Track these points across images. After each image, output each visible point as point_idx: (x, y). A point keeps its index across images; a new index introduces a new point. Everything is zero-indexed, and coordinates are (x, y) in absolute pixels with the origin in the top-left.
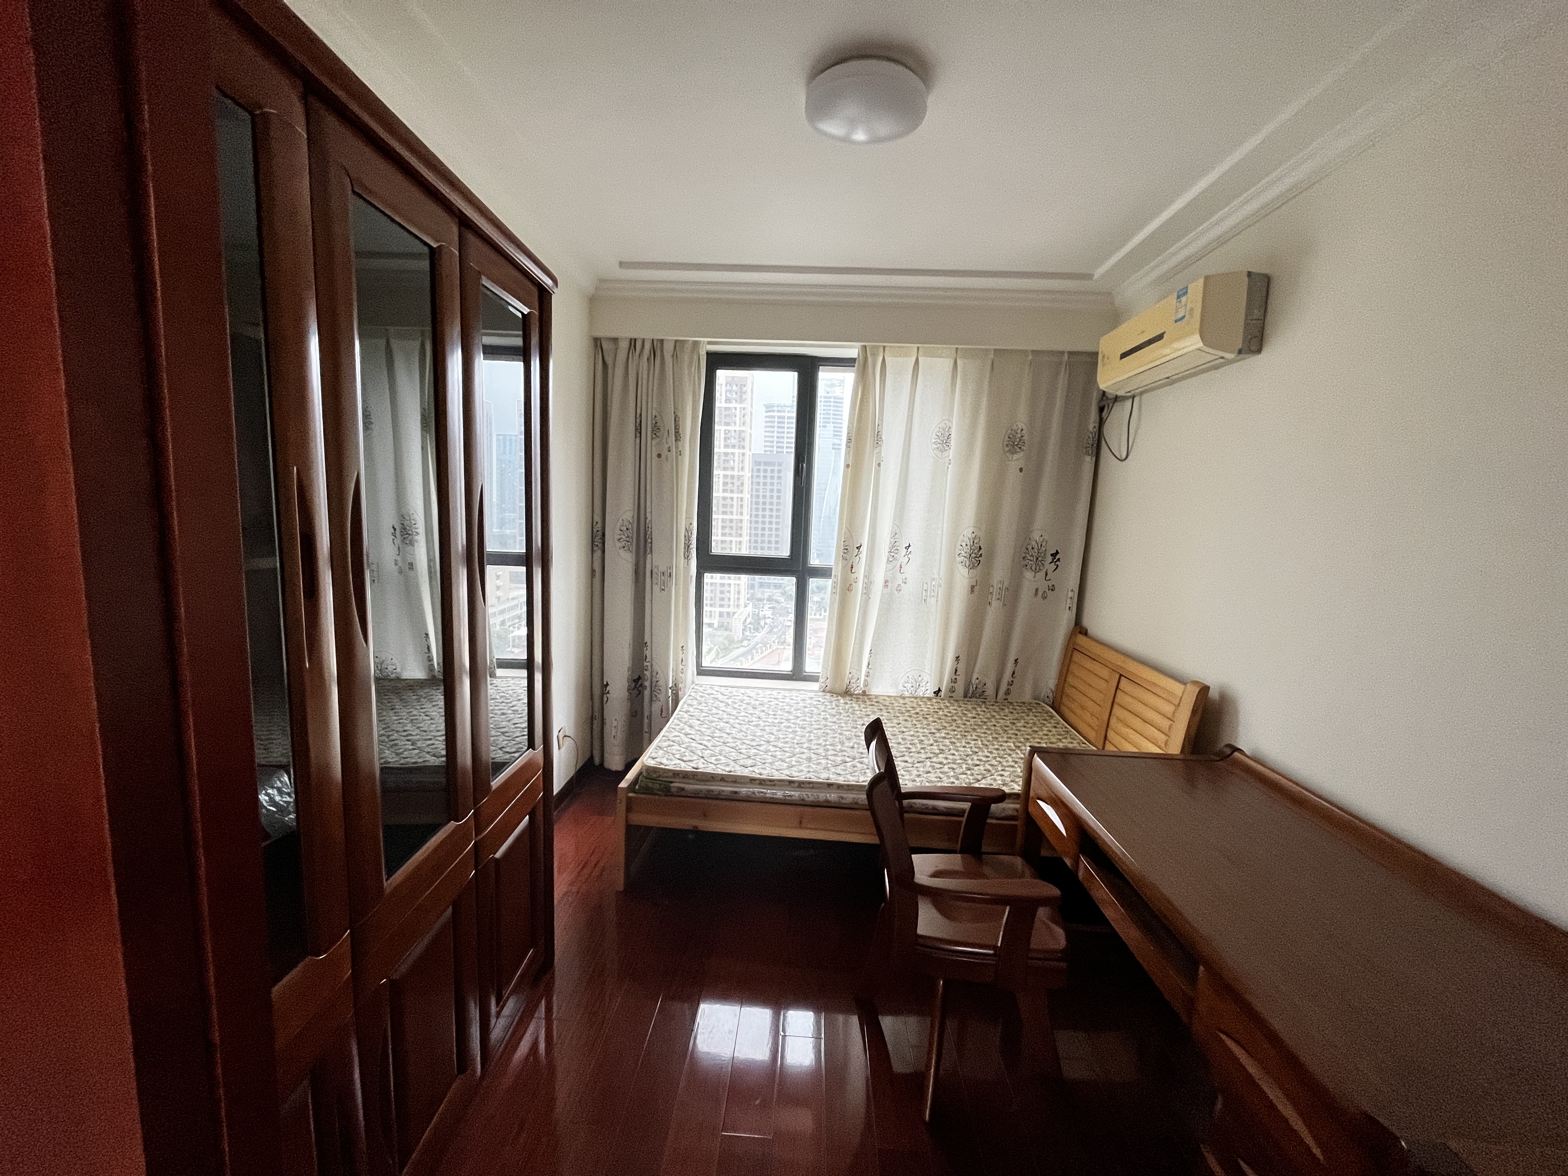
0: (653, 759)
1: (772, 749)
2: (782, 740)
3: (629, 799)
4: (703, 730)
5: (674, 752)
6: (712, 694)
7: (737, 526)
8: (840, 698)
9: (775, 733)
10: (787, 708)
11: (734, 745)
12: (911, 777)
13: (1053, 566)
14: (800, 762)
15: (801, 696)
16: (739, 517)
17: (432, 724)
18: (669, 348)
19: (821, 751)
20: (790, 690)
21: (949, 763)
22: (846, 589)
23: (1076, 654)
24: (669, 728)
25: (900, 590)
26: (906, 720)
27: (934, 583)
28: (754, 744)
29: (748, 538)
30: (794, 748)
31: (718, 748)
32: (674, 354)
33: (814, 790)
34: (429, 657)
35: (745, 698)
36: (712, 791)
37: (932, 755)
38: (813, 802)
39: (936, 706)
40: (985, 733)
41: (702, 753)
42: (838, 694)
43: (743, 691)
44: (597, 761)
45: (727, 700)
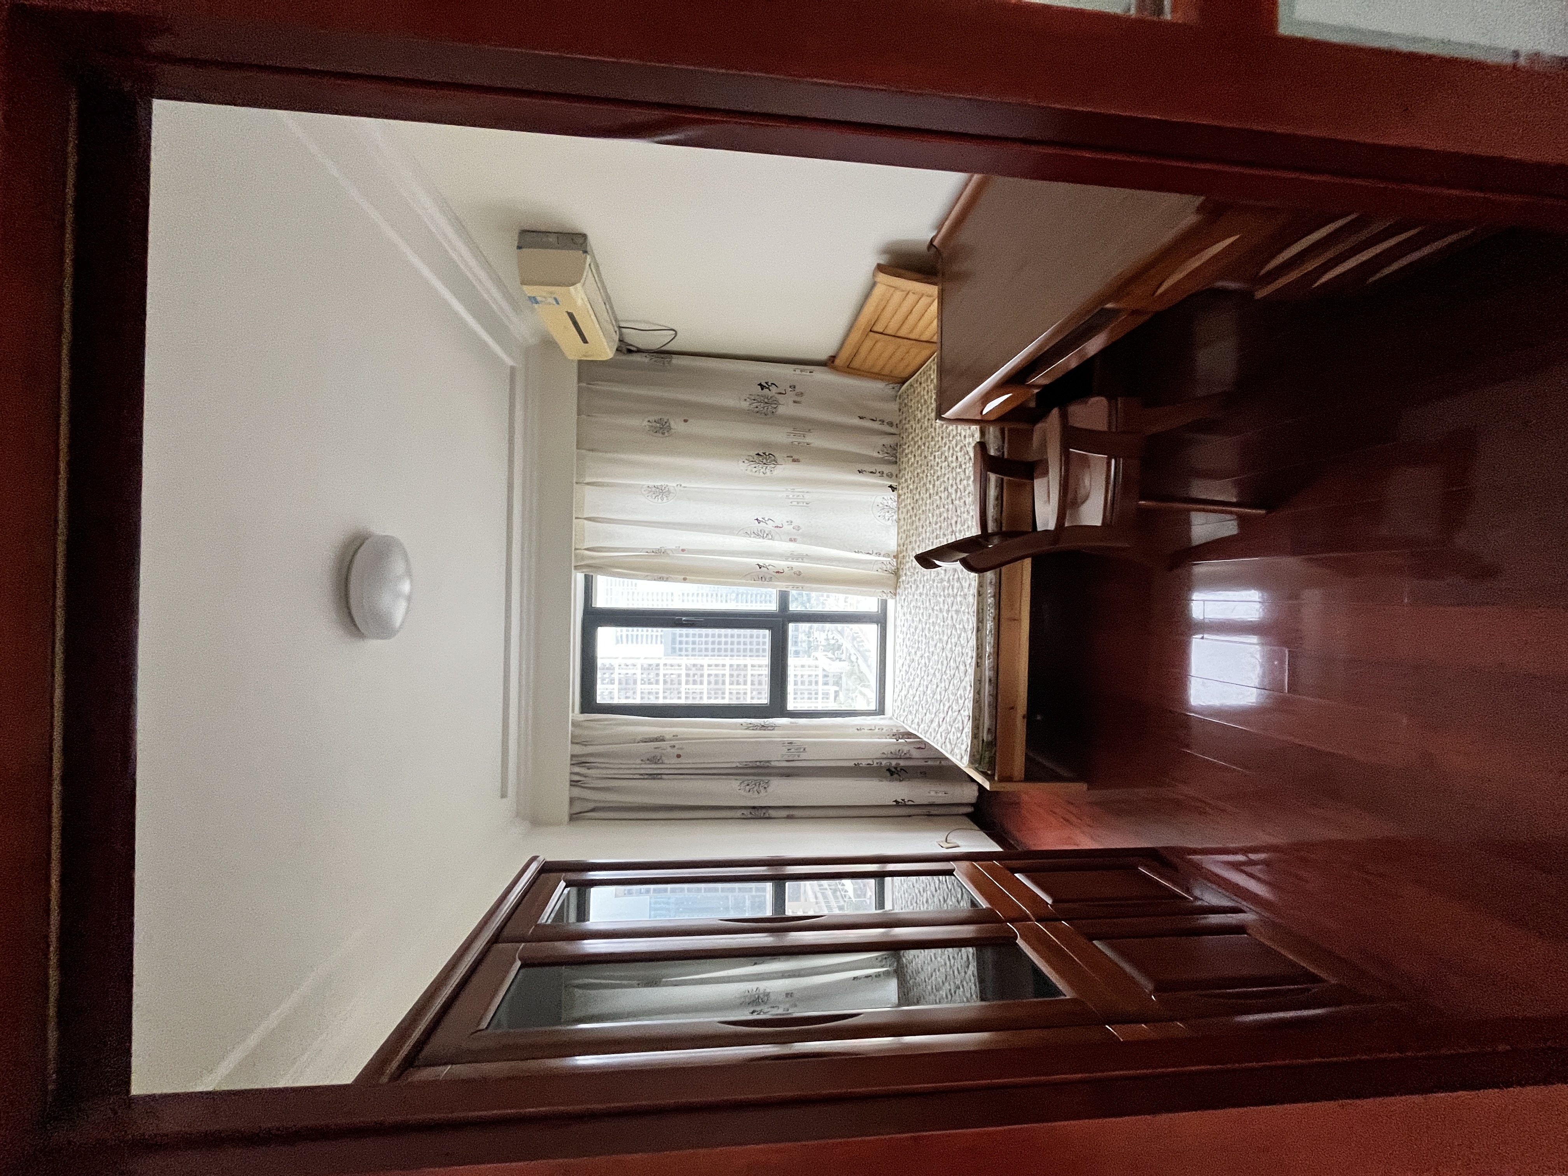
0: (962, 758)
1: (949, 646)
2: (941, 636)
3: (1001, 780)
4: (934, 710)
5: (955, 737)
6: (901, 700)
7: (736, 670)
8: (900, 580)
9: (935, 642)
10: (912, 630)
11: (947, 682)
12: (970, 519)
13: (773, 388)
14: (960, 621)
15: (900, 616)
16: (727, 667)
17: (939, 970)
18: (579, 750)
19: (950, 600)
20: (895, 626)
21: (956, 483)
22: (799, 577)
23: (851, 365)
24: (933, 742)
25: (799, 527)
26: (919, 519)
27: (791, 496)
28: (945, 662)
29: (748, 658)
30: (948, 625)
31: (951, 696)
32: (583, 745)
33: (985, 609)
34: (876, 976)
35: (904, 669)
36: (989, 702)
37: (950, 499)
38: (995, 609)
39: (905, 490)
40: (928, 448)
41: (955, 711)
42: (898, 579)
43: (897, 671)
44: (970, 810)
45: (907, 687)
